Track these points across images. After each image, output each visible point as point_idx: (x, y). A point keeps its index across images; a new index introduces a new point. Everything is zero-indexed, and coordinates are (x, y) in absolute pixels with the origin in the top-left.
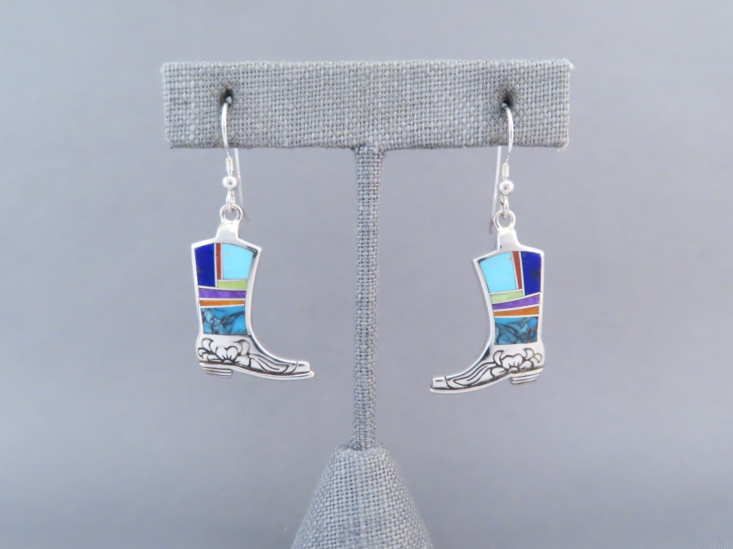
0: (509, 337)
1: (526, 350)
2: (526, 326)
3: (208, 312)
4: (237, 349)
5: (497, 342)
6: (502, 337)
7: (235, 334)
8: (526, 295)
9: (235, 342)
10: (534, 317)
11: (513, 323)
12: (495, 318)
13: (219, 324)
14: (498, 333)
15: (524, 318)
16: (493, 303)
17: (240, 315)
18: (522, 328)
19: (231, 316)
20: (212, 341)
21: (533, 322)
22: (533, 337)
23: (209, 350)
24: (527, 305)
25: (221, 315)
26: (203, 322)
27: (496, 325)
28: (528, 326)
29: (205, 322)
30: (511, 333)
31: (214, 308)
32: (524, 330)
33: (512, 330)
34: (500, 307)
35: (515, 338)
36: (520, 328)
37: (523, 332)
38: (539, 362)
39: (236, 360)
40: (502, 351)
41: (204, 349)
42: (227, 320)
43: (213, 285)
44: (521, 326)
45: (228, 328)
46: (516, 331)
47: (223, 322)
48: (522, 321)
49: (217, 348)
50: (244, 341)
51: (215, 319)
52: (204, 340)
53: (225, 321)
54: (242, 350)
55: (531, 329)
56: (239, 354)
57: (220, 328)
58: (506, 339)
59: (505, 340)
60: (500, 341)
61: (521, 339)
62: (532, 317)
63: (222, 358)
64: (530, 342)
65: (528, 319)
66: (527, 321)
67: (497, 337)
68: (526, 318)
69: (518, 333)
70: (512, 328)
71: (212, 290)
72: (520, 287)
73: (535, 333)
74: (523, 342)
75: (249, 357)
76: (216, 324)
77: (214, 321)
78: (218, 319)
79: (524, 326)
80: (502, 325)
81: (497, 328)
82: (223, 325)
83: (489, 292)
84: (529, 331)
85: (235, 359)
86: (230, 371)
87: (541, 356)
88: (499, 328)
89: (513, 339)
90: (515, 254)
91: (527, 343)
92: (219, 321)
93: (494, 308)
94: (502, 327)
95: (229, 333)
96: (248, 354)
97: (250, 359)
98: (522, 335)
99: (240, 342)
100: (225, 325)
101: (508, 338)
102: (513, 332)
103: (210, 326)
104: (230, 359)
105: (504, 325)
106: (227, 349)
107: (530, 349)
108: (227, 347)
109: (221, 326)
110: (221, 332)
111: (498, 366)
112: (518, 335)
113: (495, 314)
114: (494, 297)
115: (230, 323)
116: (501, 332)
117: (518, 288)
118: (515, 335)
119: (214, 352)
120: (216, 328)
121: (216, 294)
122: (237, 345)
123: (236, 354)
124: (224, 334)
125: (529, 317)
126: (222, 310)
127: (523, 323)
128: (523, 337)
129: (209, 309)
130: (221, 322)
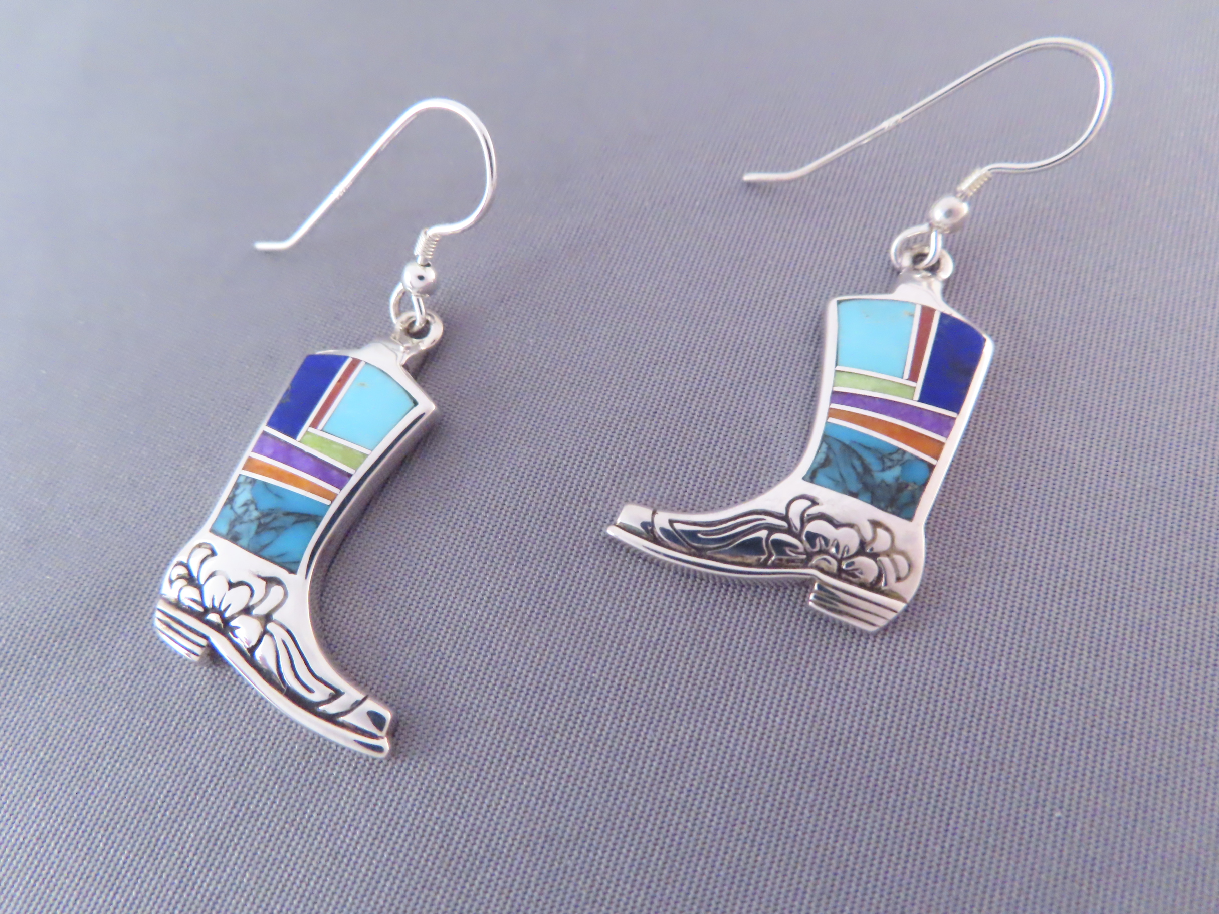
0: (845, 475)
1: (875, 524)
2: (896, 471)
3: (248, 487)
4: (252, 595)
5: (812, 476)
6: (827, 469)
7: (271, 560)
8: (921, 400)
9: (259, 577)
10: (923, 461)
11: (869, 449)
12: (827, 423)
13: (251, 521)
14: (822, 456)
15: (899, 449)
16: (836, 389)
17: (307, 520)
18: (883, 470)
19: (288, 514)
20: (213, 553)
21: (918, 473)
22: (906, 505)
23: (195, 574)
24: (918, 425)
25: (268, 502)
26: (225, 504)
27: (825, 438)
28: (902, 471)
29: (228, 506)
30: (854, 467)
31: (265, 484)
32: (890, 475)
33: (857, 463)
34: (849, 402)
35: (860, 486)
36: (880, 468)
37: (883, 481)
38: (899, 579)
39: (233, 623)
40: (814, 502)
41: (187, 566)
42: (275, 519)
43: (294, 435)
44: (883, 463)
45: (266, 537)
46: (867, 469)
47: (262, 521)
48: (891, 454)
49: (212, 575)
50: (278, 582)
51: (252, 507)
52: (200, 546)
53: (267, 520)
54: (261, 601)
55: (907, 485)
56: (247, 611)
57: (247, 529)
58: (837, 477)
59: (833, 480)
60: (820, 476)
61: (873, 493)
62: (917, 458)
63: (208, 604)
64: (893, 513)
65: (906, 457)
66: (905, 461)
67: (815, 466)
68: (904, 452)
69: (872, 476)
70: (860, 458)
71: (286, 443)
72: (914, 377)
73: (914, 501)
74: (874, 501)
75: (264, 627)
76: (246, 518)
77: (247, 511)
78: (256, 509)
79: (890, 467)
80: (840, 442)
81: (824, 446)
82: (260, 525)
83: (836, 364)
84: (901, 487)
85: (232, 618)
86: (203, 642)
87: (910, 566)
88: (829, 448)
89: (855, 486)
90: (927, 313)
91: (885, 509)
92: (255, 514)
93: (833, 401)
94: (836, 447)
95: (258, 552)
96: (267, 618)
97: (265, 632)
98: (879, 486)
99: (271, 581)
100: (262, 527)
101: (841, 476)
102: (860, 469)
103: (233, 517)
104: (221, 614)
105: (844, 445)
106: (231, 585)
107: (887, 529)
108: (233, 581)
109: (254, 527)
110: (244, 541)
111: (789, 531)
112: (868, 479)
113: (832, 413)
114: (845, 376)
115: (274, 528)
116: (831, 456)
117: (907, 375)
118: (860, 477)
119: (202, 581)
120: (239, 528)
121: (288, 454)
122: (259, 586)
123: (241, 606)
124: (248, 549)
125: (912, 455)
126: (277, 493)
127: (891, 460)
128: (879, 492)
129: (253, 481)
130: (258, 519)
